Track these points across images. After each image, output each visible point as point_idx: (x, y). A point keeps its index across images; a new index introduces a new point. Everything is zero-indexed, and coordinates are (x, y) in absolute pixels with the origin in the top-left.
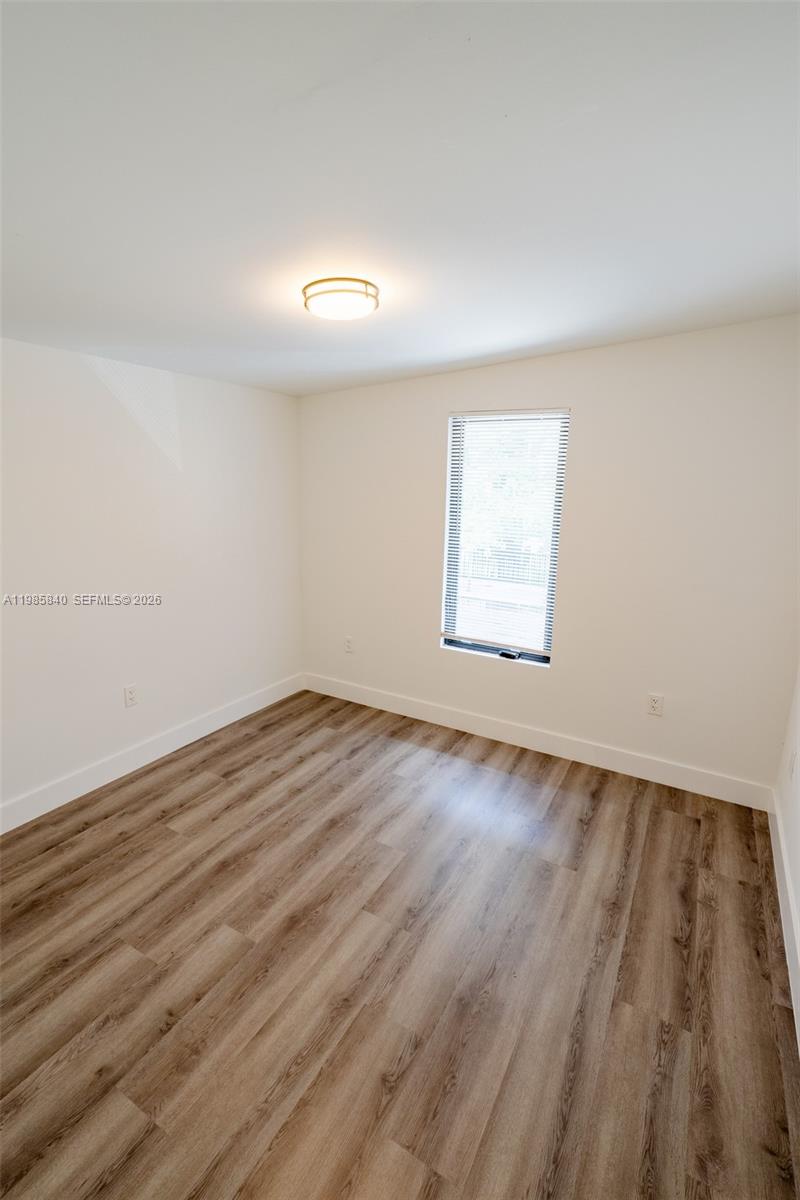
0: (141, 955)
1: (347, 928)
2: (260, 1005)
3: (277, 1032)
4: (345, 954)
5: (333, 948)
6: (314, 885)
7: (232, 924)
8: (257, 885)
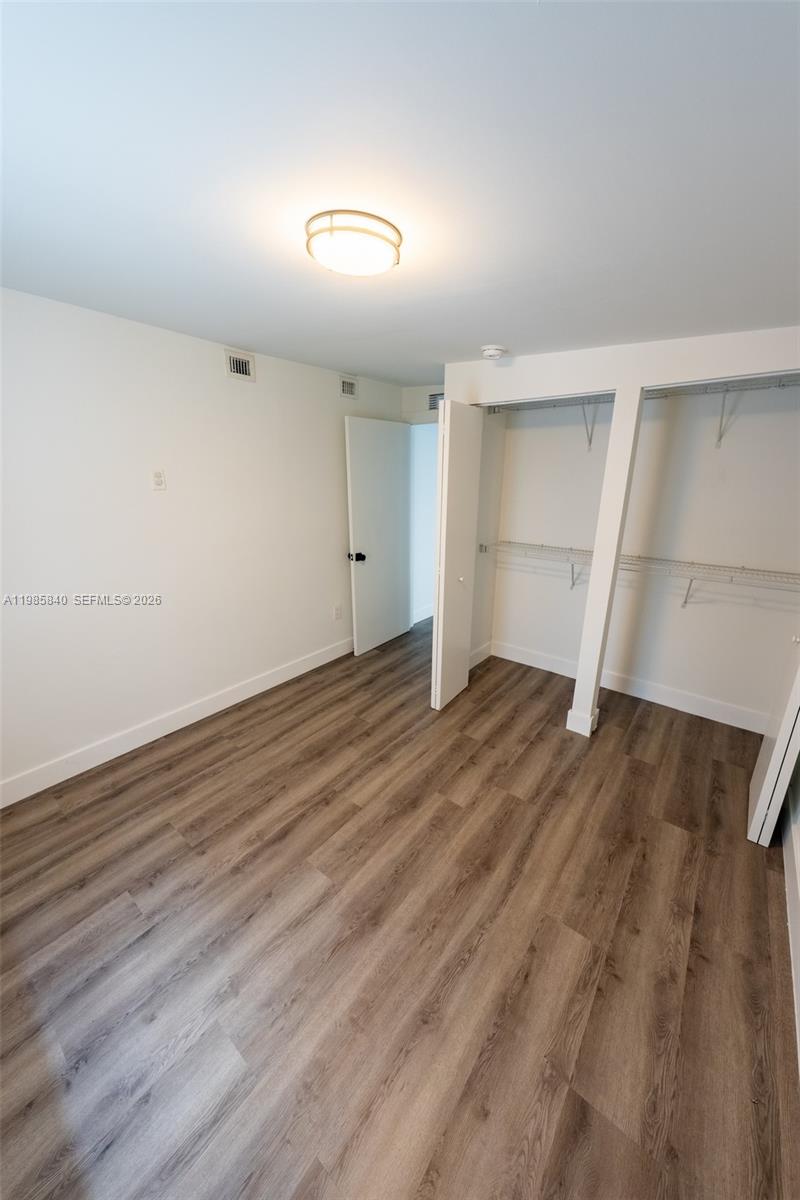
0: (512, 792)
1: (375, 796)
2: (427, 762)
3: (416, 753)
4: (379, 781)
5: (386, 785)
6: (398, 833)
7: (457, 807)
8: (448, 838)
